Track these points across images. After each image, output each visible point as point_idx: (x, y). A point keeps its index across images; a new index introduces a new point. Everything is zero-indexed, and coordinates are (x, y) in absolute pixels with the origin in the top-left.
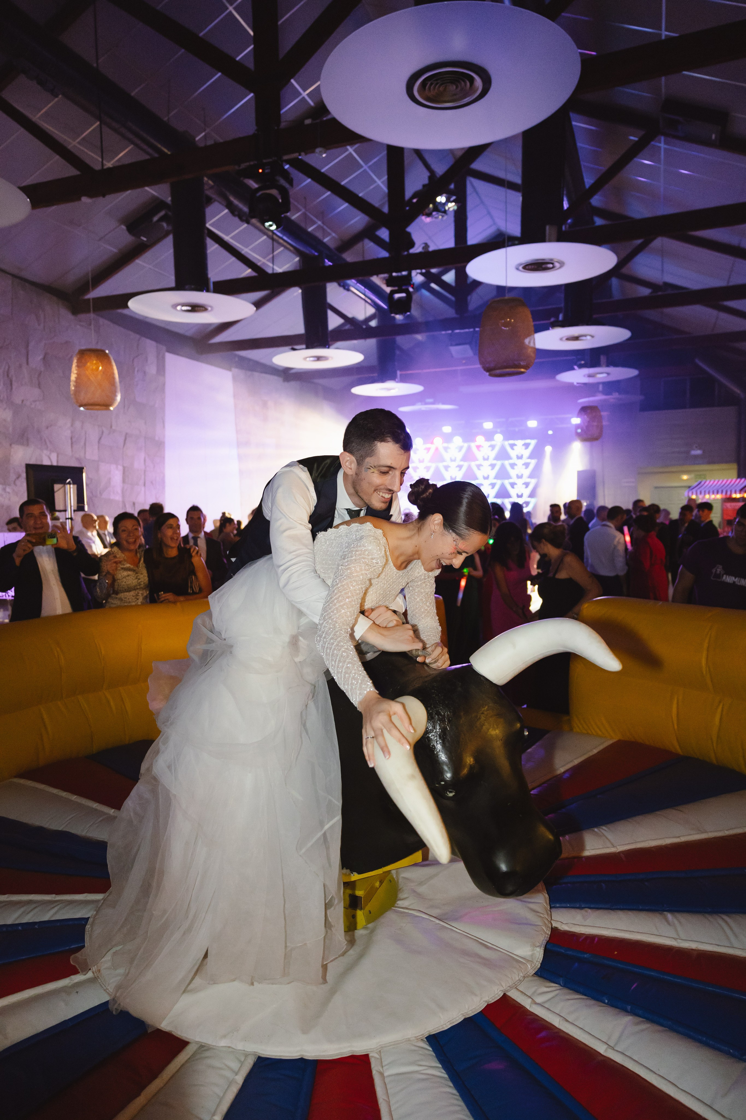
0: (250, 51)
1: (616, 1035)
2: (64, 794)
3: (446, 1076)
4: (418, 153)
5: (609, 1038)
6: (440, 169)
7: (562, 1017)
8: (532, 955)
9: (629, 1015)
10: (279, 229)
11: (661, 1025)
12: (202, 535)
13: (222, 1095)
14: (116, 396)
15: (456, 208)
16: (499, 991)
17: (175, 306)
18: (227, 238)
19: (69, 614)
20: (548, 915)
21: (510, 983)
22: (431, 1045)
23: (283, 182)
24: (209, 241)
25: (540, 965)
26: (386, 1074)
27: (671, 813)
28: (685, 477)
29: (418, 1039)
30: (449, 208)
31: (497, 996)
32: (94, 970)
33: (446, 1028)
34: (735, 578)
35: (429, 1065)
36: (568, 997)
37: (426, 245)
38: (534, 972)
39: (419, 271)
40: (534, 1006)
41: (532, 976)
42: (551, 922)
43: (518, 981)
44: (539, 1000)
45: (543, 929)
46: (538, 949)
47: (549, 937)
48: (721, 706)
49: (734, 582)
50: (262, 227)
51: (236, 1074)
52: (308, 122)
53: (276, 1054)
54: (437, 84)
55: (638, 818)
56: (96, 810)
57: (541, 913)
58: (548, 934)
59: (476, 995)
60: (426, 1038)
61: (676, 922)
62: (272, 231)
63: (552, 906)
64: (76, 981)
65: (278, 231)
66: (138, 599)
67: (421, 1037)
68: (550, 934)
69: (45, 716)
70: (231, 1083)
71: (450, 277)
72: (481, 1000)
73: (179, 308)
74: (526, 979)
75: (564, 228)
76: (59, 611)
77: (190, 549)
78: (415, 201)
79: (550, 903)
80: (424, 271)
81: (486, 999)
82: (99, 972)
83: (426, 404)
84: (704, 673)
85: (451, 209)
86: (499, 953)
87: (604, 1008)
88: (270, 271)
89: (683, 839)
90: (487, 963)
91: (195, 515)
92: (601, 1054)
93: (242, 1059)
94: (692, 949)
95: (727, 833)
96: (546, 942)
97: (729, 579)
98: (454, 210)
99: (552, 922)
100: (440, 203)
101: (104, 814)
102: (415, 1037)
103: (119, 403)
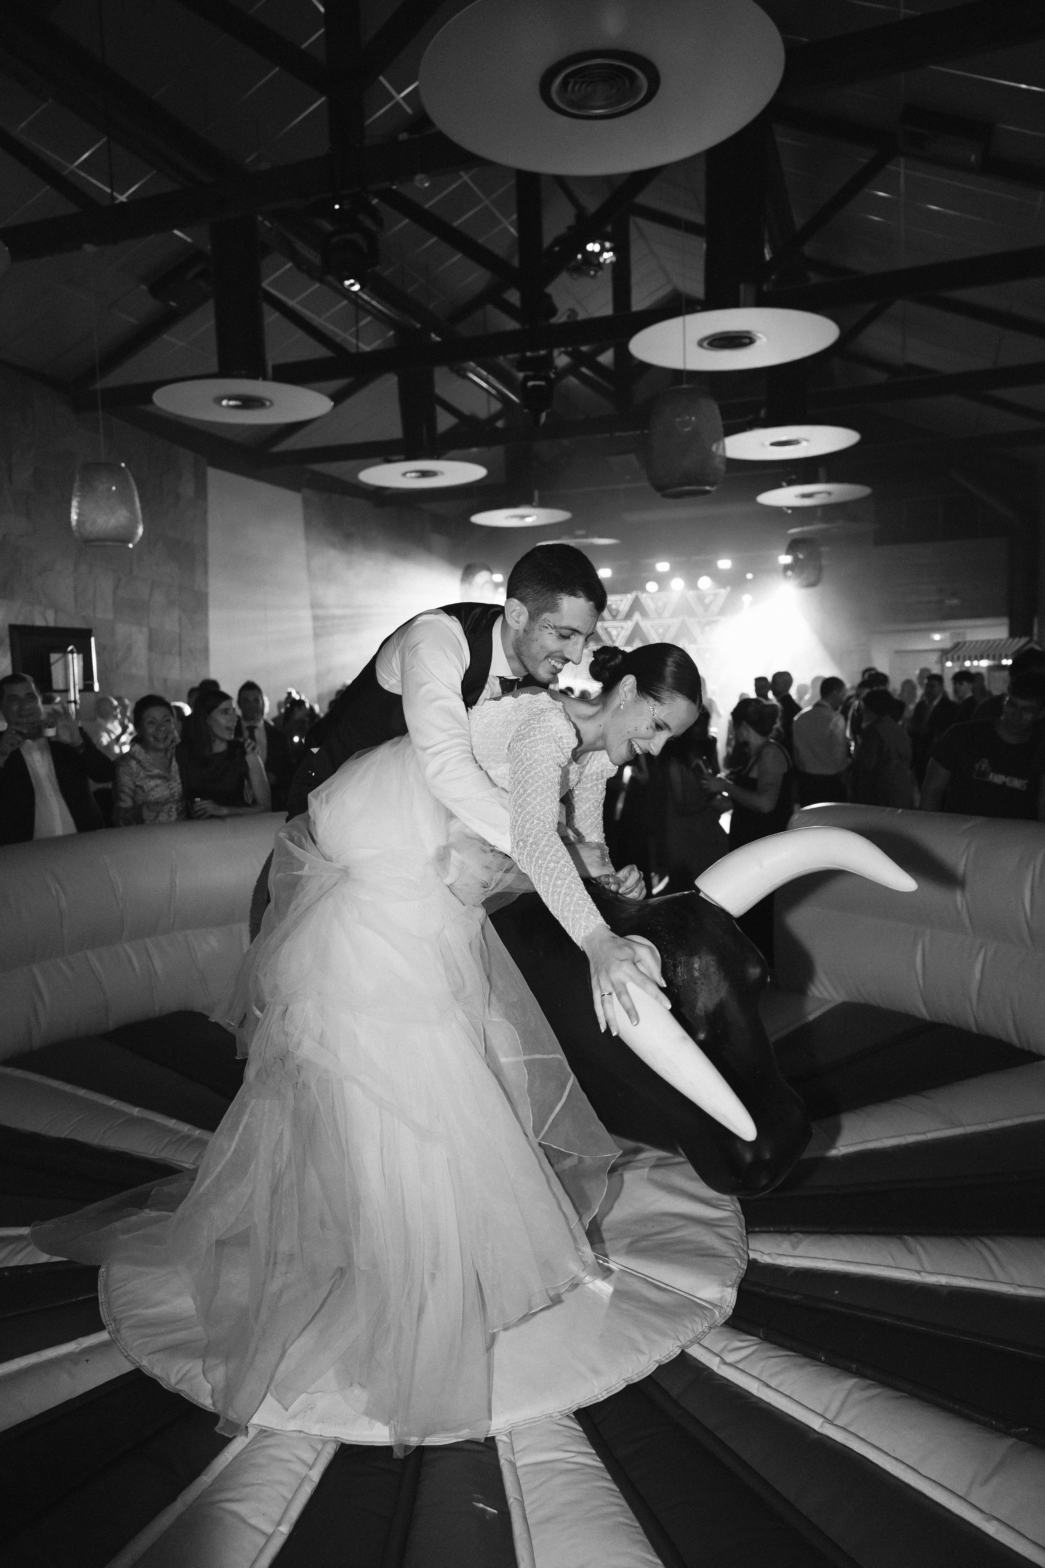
0: (320, 36)
1: (836, 1405)
2: (68, 1088)
3: (602, 1465)
4: (560, 181)
5: (827, 1409)
6: (592, 205)
7: (762, 1381)
8: (721, 1298)
9: (853, 1377)
10: (365, 290)
11: (897, 1389)
12: (261, 724)
13: (290, 1497)
14: (137, 528)
15: (614, 259)
16: (675, 1347)
17: (218, 400)
18: (291, 303)
19: (71, 835)
20: (743, 1244)
21: (691, 1336)
22: (581, 1423)
23: (368, 223)
24: (266, 308)
25: (731, 1311)
26: (518, 1464)
27: (916, 1100)
28: (937, 637)
29: (562, 1415)
30: (605, 260)
31: (672, 1353)
32: (111, 1329)
33: (602, 1399)
34: (1006, 777)
35: (579, 1451)
36: (771, 1354)
37: (573, 312)
38: (723, 1321)
39: (563, 349)
40: (724, 1367)
41: (721, 1326)
42: (747, 1253)
43: (702, 1334)
44: (731, 1358)
45: (736, 1262)
46: (730, 1290)
47: (744, 1272)
48: (982, 953)
49: (1004, 783)
50: (340, 287)
51: (311, 1467)
52: (404, 136)
53: (366, 1440)
54: (583, 83)
55: (870, 1109)
56: (112, 1109)
57: (734, 1240)
58: (743, 1269)
59: (643, 1353)
60: (574, 1413)
61: (919, 1248)
62: (355, 293)
63: (750, 1230)
64: (85, 1345)
65: (364, 293)
66: (171, 816)
67: (567, 1411)
68: (745, 1268)
69: (40, 981)
70: (304, 1479)
71: (607, 358)
72: (649, 1360)
73: (224, 403)
74: (712, 1331)
75: (765, 287)
76: (59, 831)
77: (243, 743)
78: (557, 249)
79: (746, 1226)
80: (570, 349)
81: (658, 1358)
82: (119, 1331)
83: (576, 537)
84: (960, 907)
85: (608, 262)
86: (675, 1296)
87: (819, 1368)
88: (353, 350)
89: (930, 1136)
90: (660, 1309)
91: (251, 695)
92: (815, 1430)
93: (319, 1447)
94: (942, 1286)
95: (991, 1126)
96: (740, 1280)
97: (998, 779)
98: (611, 262)
99: (749, 1252)
100: (593, 252)
101: (124, 1114)
102: (559, 1412)
103: (142, 538)
